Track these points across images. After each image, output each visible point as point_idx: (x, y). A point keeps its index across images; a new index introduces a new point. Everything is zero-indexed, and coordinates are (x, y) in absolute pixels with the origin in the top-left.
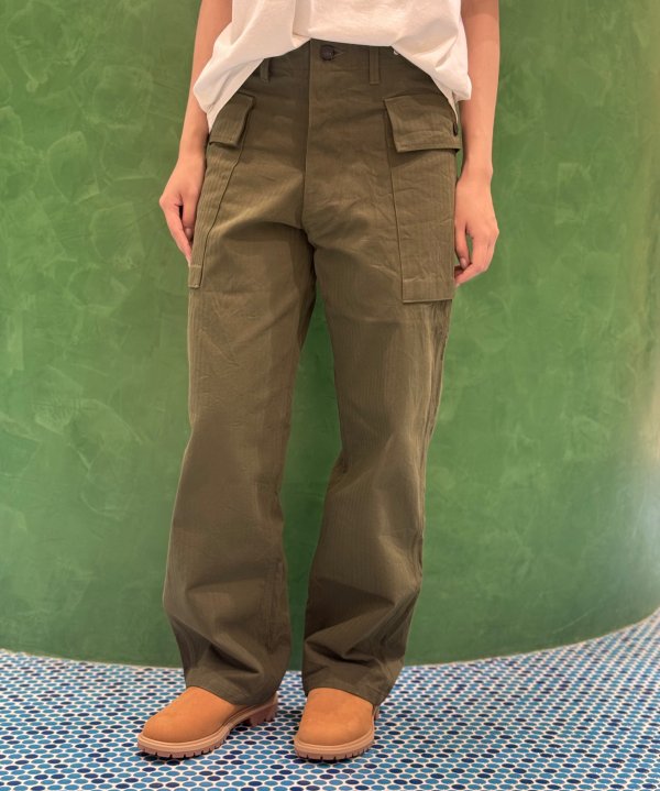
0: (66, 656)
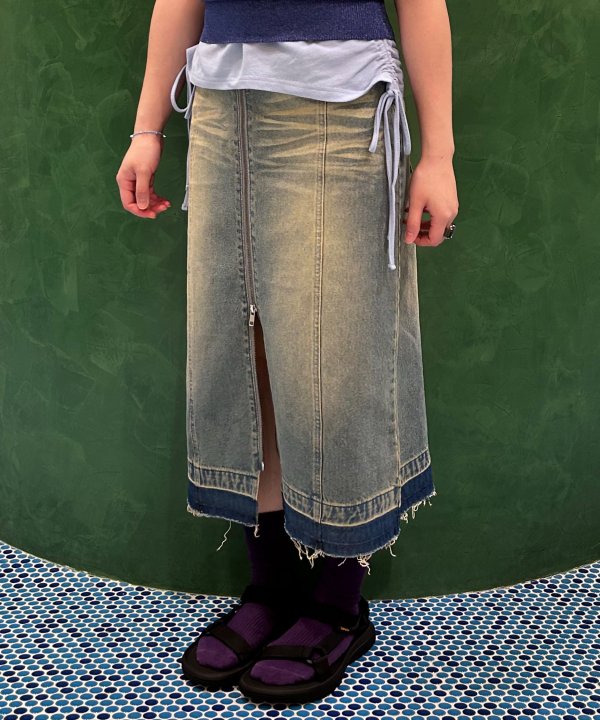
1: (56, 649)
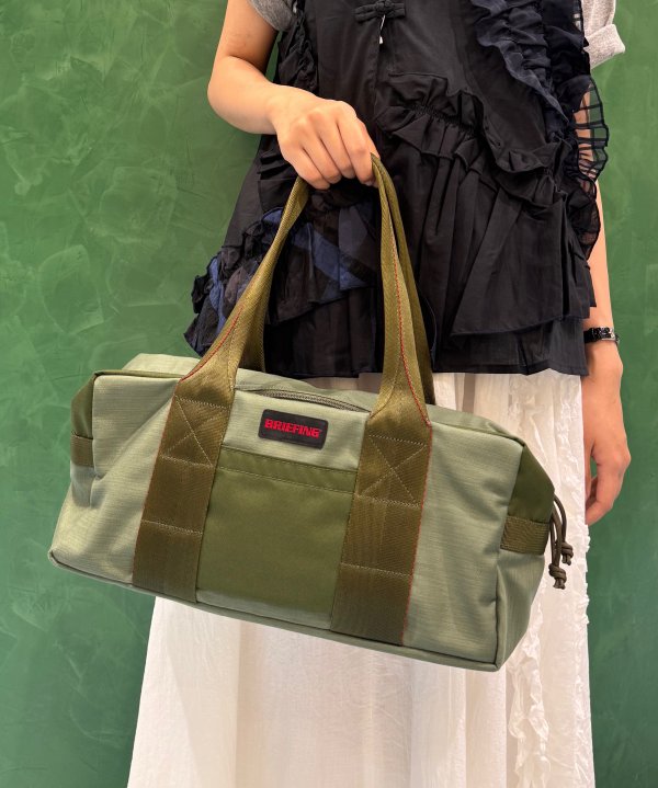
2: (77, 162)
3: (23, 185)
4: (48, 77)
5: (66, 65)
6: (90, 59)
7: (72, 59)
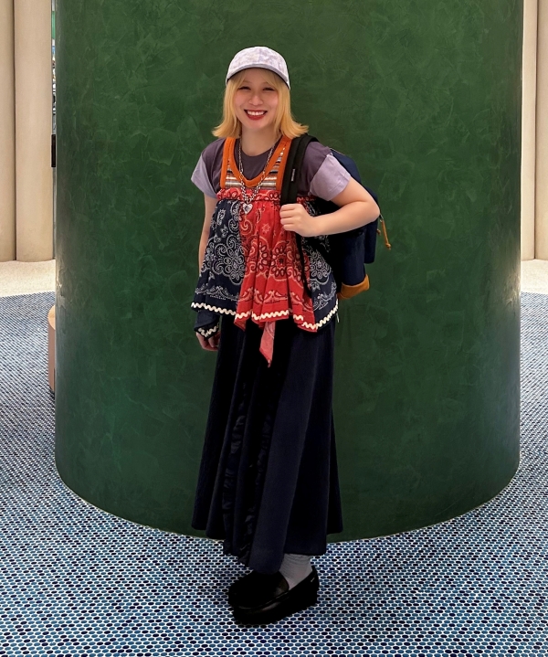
0: (180, 533)
1: (148, 573)
2: (182, 238)
3: (162, 246)
4: (171, 204)
5: (177, 200)
6: (186, 198)
7: (179, 198)
